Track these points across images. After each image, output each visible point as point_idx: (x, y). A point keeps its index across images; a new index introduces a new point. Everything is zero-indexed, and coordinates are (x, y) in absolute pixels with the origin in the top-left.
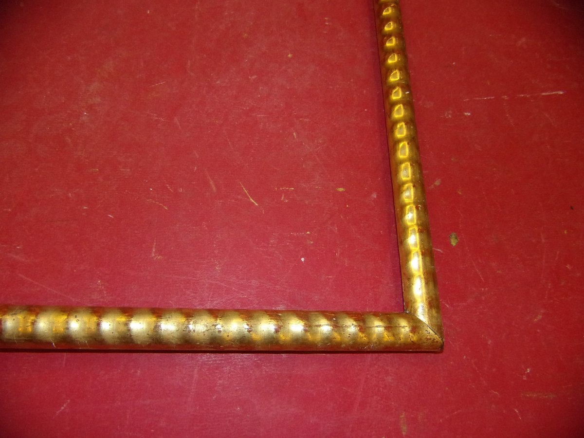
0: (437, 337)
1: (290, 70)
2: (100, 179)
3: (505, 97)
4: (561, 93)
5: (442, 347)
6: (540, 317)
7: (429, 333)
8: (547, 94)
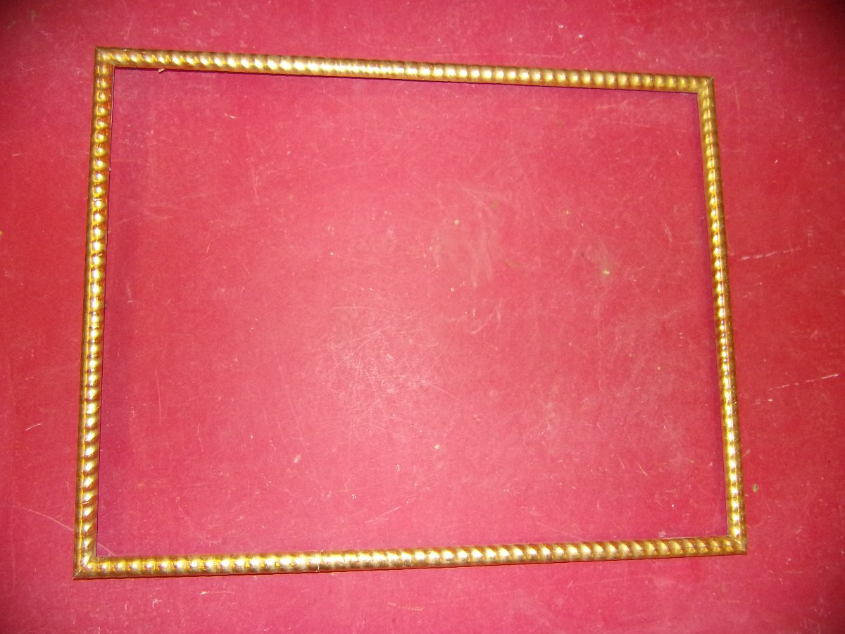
0: (744, 550)
1: (659, 380)
2: (565, 466)
3: (797, 384)
4: (836, 375)
5: (746, 553)
6: (800, 531)
7: (741, 547)
8: (826, 377)
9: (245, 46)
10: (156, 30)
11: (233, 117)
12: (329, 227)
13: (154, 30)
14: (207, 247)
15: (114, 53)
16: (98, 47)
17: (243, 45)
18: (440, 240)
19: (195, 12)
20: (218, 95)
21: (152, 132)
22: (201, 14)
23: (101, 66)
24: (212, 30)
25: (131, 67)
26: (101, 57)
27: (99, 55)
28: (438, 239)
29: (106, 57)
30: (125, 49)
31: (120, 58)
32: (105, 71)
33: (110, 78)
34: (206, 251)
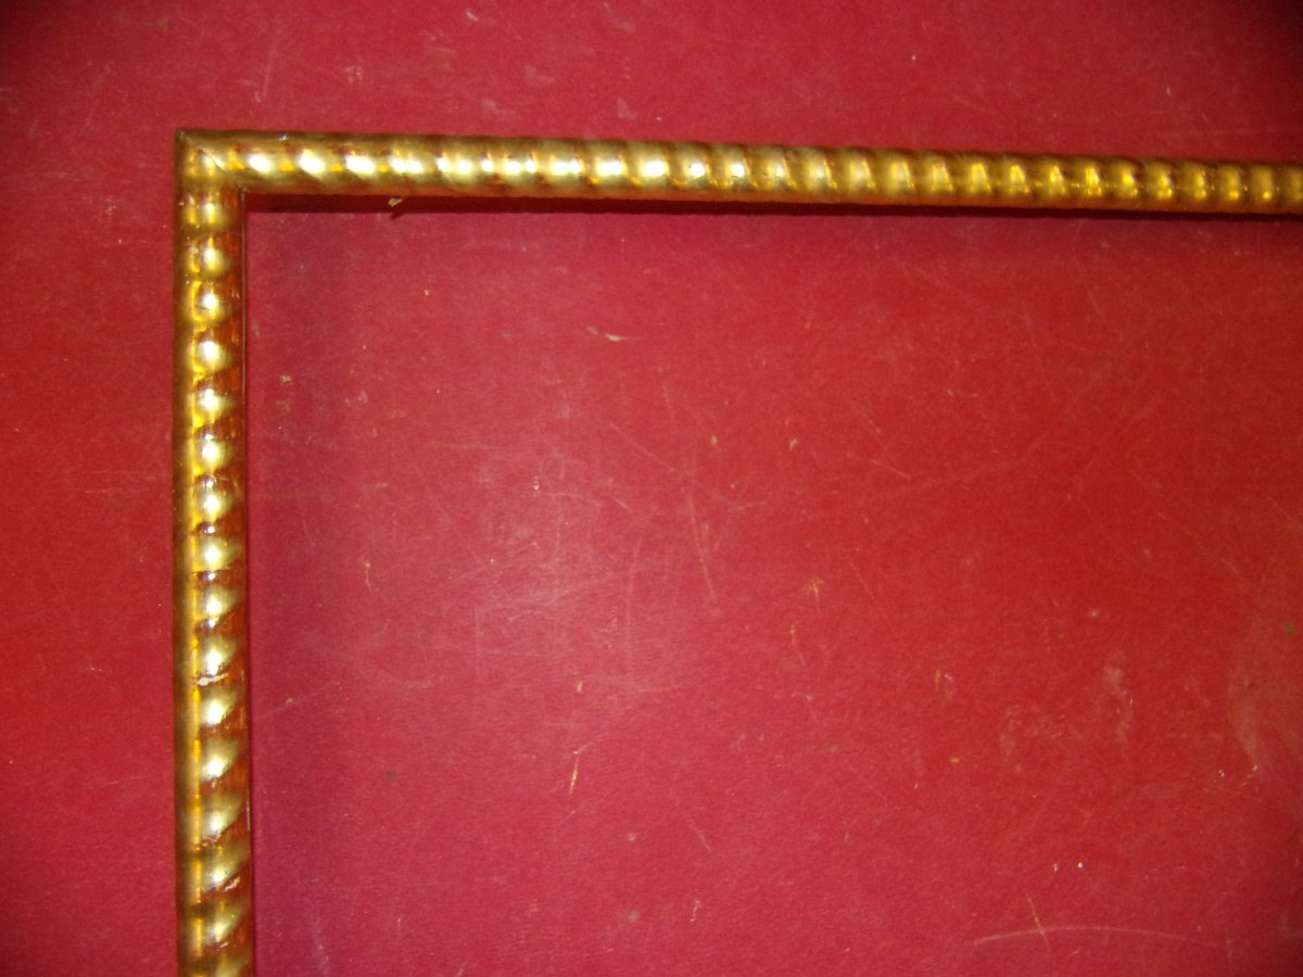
9: (633, 116)
10: (355, 73)
11: (614, 338)
12: (938, 675)
13: (349, 70)
14: (571, 771)
15: (242, 150)
16: (189, 132)
17: (624, 111)
18: (1252, 685)
19: (470, 16)
20: (564, 270)
21: (363, 397)
22: (491, 21)
23: (201, 198)
24: (530, 72)
25: (304, 198)
26: (201, 165)
27: (192, 158)
28: (1246, 683)
29: (214, 162)
30: (282, 133)
31: (263, 163)
32: (212, 212)
33: (233, 238)
34: (567, 784)
